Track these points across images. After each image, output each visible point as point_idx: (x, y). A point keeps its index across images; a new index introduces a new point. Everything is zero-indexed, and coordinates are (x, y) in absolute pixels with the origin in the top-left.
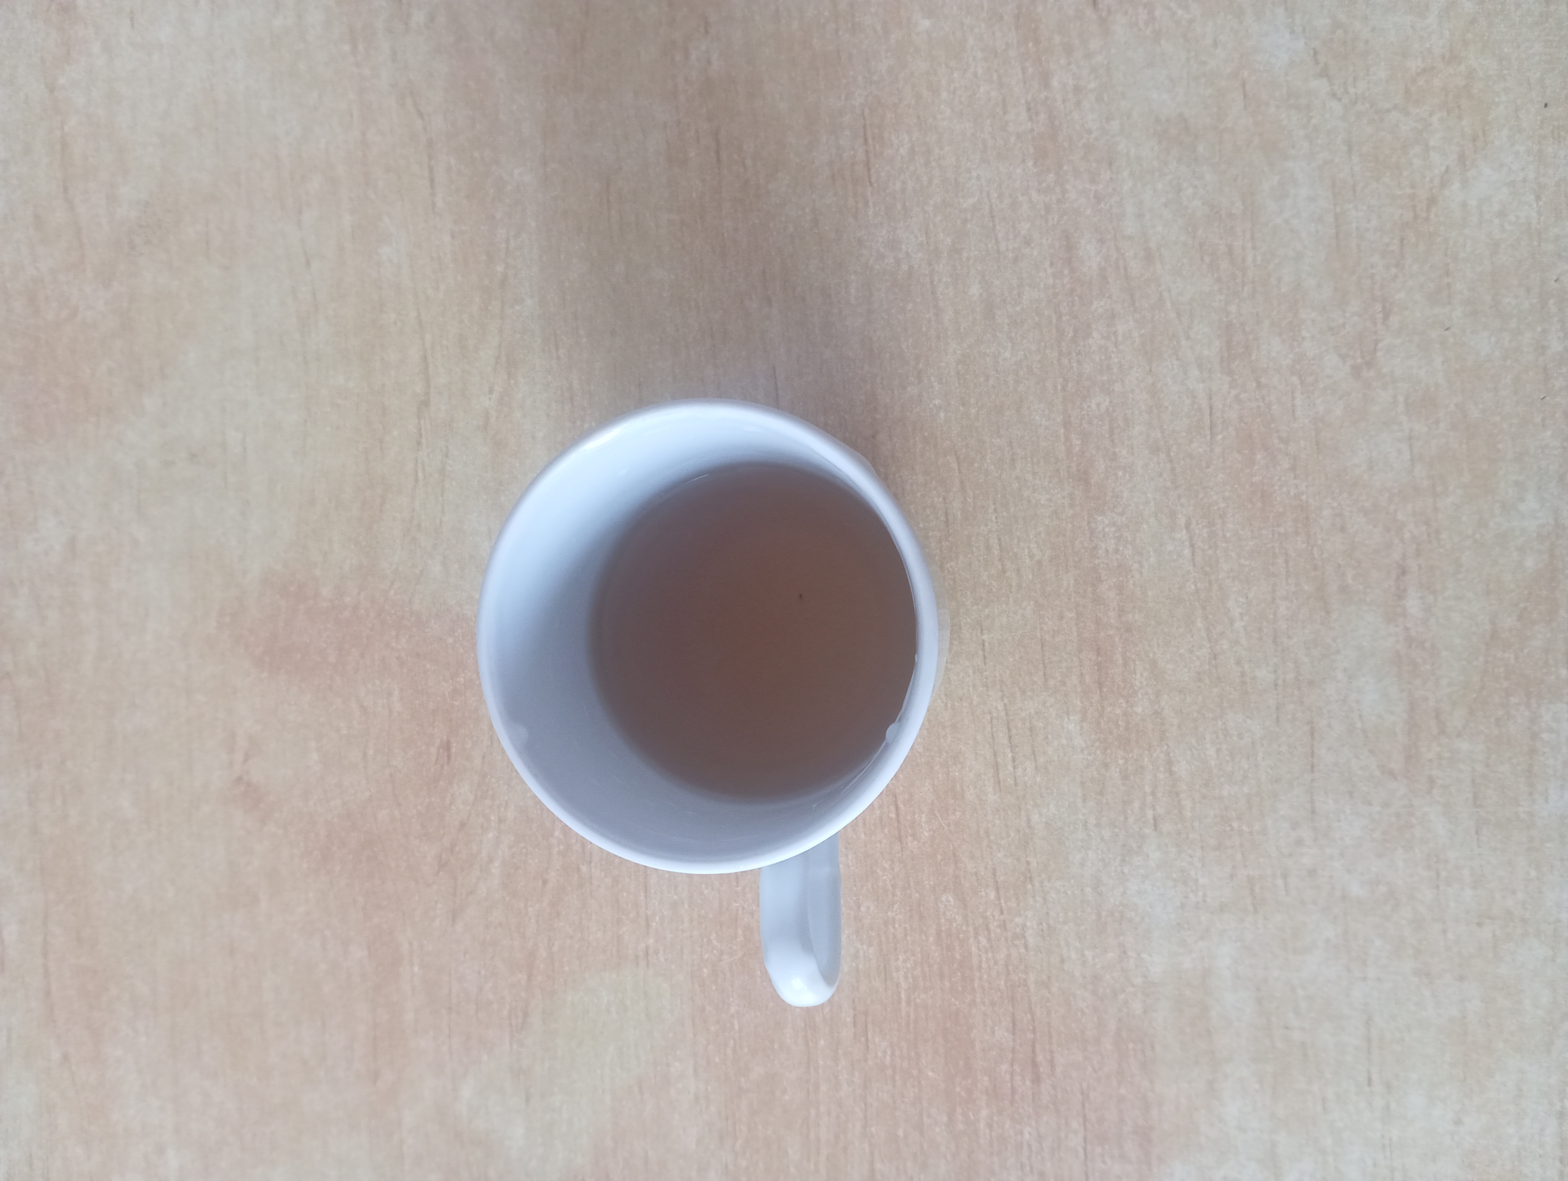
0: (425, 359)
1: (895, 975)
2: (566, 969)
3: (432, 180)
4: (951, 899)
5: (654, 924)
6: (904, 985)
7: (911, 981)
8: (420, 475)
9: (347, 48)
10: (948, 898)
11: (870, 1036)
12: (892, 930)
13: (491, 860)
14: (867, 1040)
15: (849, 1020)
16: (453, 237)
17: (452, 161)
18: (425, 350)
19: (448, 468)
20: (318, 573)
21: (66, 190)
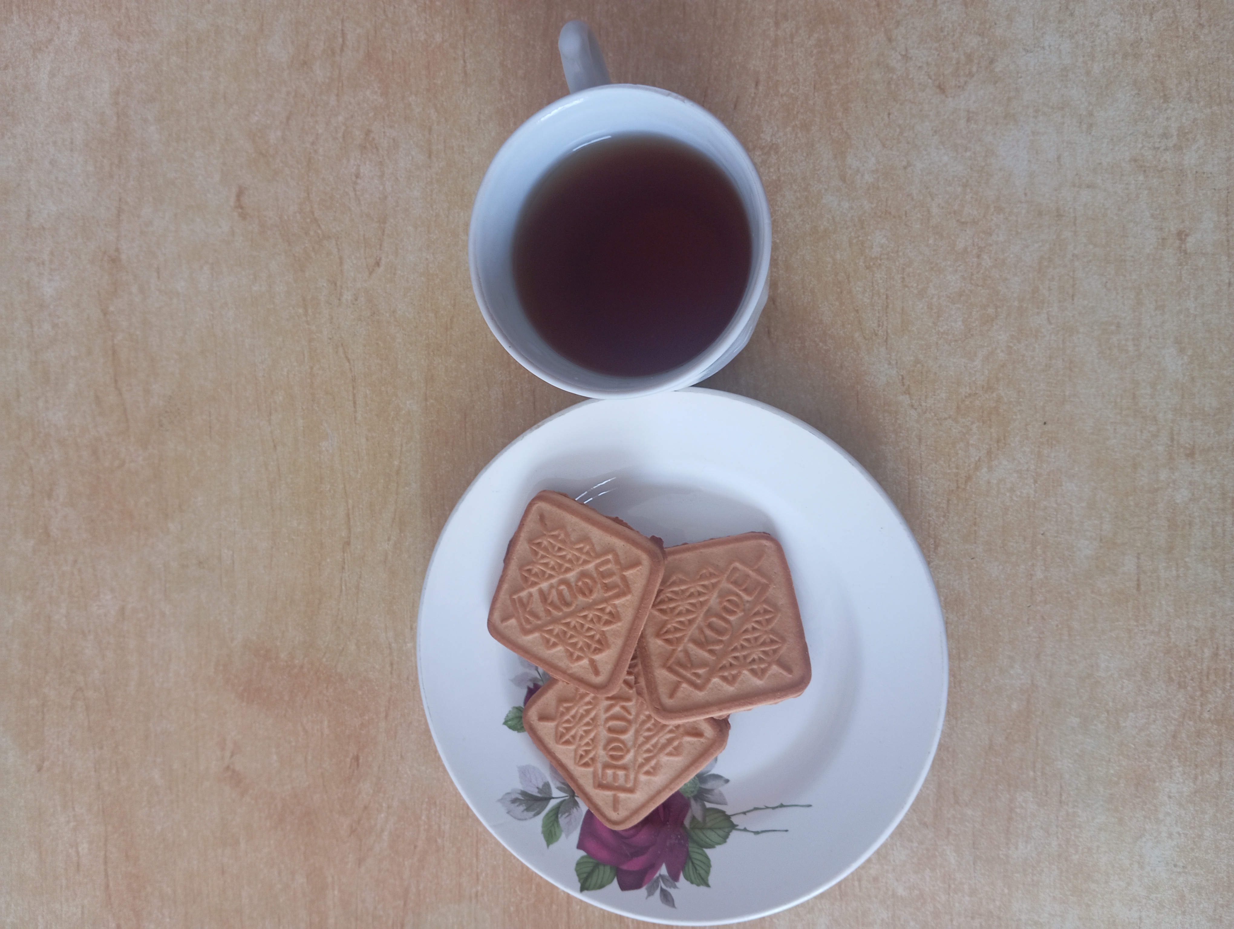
0: (348, 515)
2: (428, 900)
3: (355, 403)
5: (481, 878)
8: (343, 587)
9: (301, 311)
13: (382, 831)
16: (367, 440)
17: (368, 392)
18: (348, 510)
19: (361, 585)
20: (278, 644)
21: (116, 381)
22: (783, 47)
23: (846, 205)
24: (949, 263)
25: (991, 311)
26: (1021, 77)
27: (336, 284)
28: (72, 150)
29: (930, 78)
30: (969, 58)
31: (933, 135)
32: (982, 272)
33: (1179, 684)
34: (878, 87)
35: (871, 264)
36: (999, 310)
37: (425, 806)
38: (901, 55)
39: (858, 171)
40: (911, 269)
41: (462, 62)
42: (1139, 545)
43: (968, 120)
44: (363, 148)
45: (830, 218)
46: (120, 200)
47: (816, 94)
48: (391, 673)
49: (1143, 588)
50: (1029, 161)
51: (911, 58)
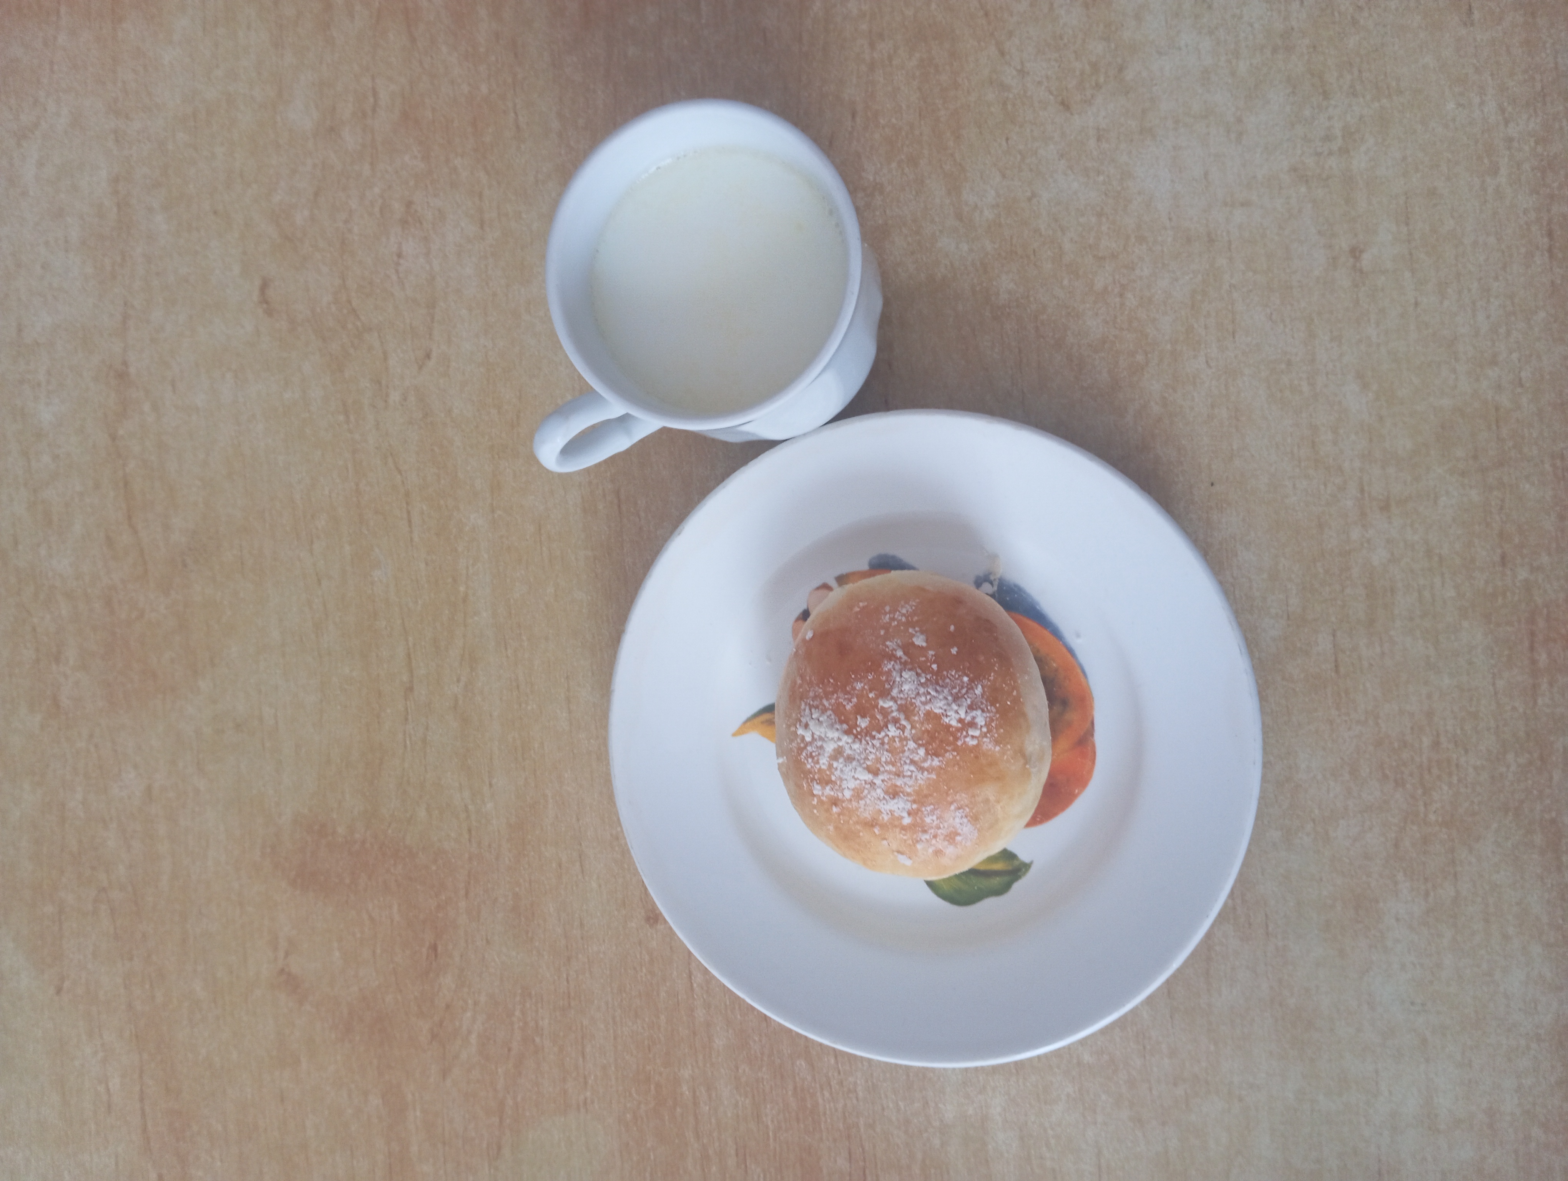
0: (409, 656)
1: (764, 1119)
2: (528, 1114)
3: (410, 521)
4: (803, 1063)
5: (590, 1082)
6: (771, 1126)
7: (776, 1122)
8: (408, 742)
9: (341, 418)
10: (801, 1063)
11: (748, 1164)
12: (762, 1086)
13: (469, 1032)
14: (746, 1166)
15: (733, 1152)
16: (427, 564)
17: (425, 508)
18: (409, 649)
19: (429, 738)
20: (335, 816)
21: (130, 518)
22: (881, 71)
23: (965, 247)
24: (1088, 305)
25: (1140, 358)
26: (1156, 85)
27: (380, 383)
28: (67, 251)
29: (1051, 93)
30: (1095, 66)
31: (1059, 160)
32: (1126, 313)
33: (1396, 781)
34: (993, 109)
35: (999, 313)
36: (1149, 355)
37: (518, 998)
38: (1017, 70)
39: (976, 206)
40: (1045, 317)
41: (512, 115)
42: (1333, 619)
43: (1099, 139)
44: (404, 223)
45: (949, 263)
46: (125, 304)
47: (922, 122)
48: (470, 840)
49: (1342, 670)
50: (1172, 181)
51: (1028, 73)
